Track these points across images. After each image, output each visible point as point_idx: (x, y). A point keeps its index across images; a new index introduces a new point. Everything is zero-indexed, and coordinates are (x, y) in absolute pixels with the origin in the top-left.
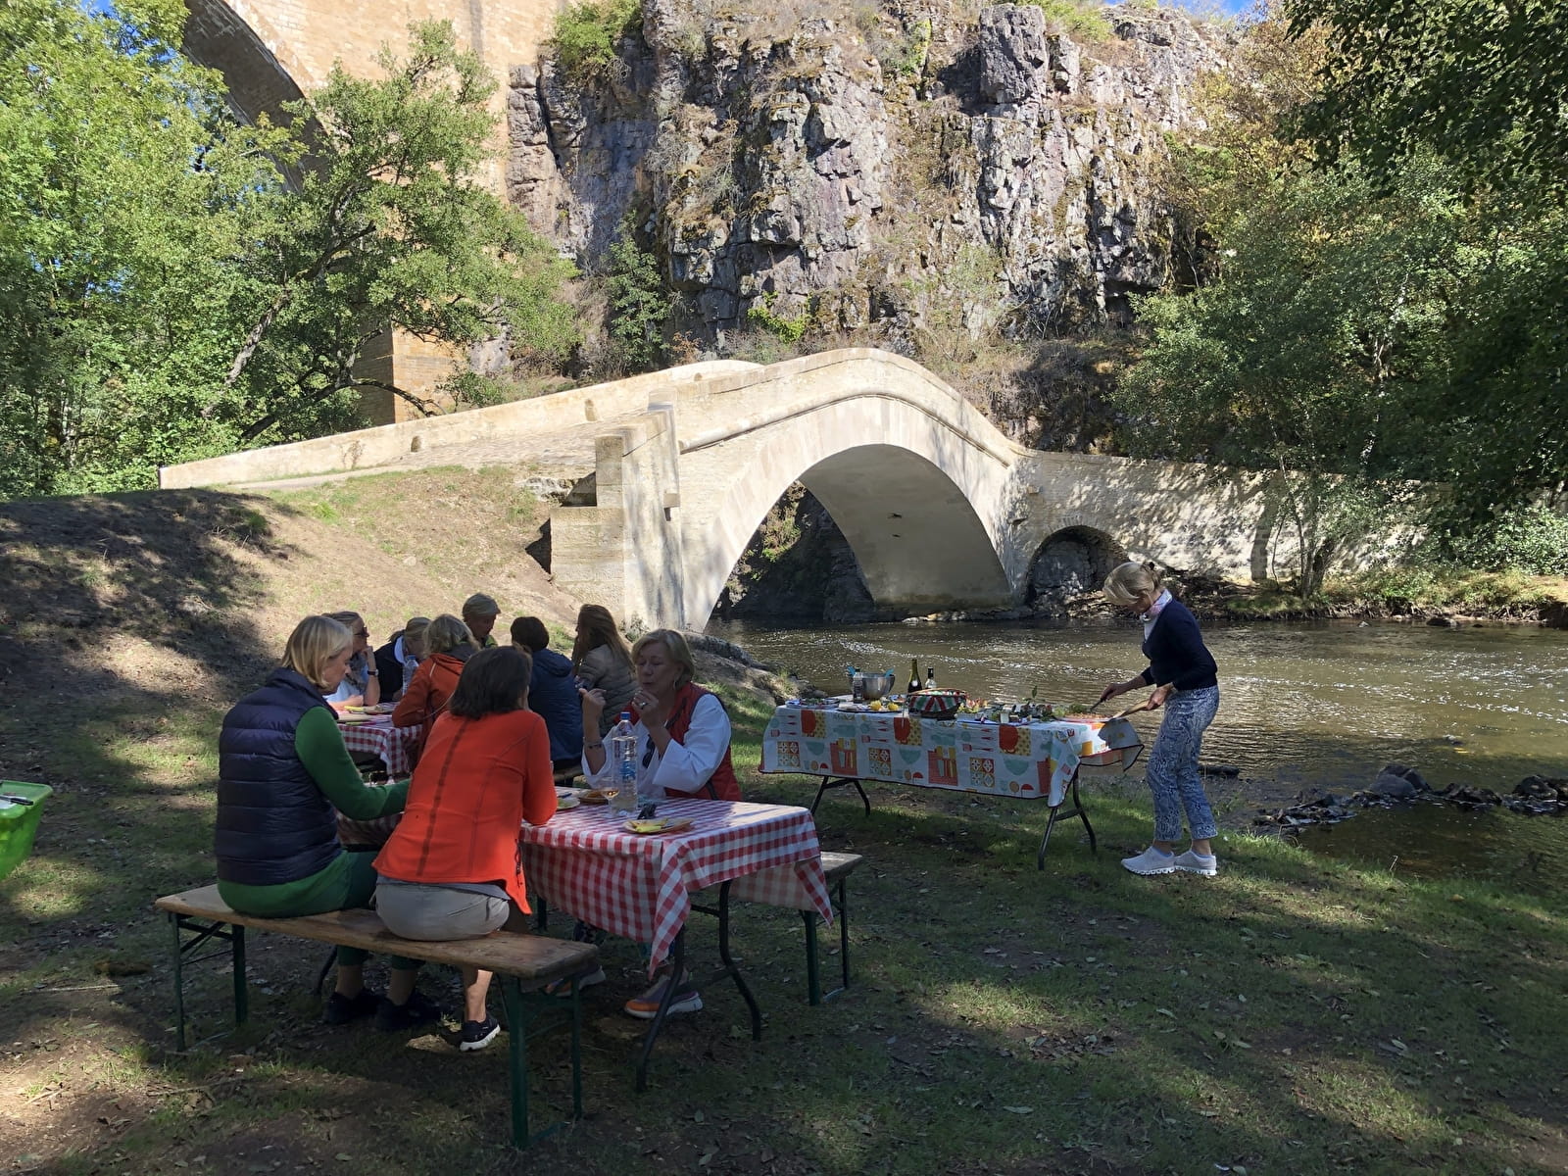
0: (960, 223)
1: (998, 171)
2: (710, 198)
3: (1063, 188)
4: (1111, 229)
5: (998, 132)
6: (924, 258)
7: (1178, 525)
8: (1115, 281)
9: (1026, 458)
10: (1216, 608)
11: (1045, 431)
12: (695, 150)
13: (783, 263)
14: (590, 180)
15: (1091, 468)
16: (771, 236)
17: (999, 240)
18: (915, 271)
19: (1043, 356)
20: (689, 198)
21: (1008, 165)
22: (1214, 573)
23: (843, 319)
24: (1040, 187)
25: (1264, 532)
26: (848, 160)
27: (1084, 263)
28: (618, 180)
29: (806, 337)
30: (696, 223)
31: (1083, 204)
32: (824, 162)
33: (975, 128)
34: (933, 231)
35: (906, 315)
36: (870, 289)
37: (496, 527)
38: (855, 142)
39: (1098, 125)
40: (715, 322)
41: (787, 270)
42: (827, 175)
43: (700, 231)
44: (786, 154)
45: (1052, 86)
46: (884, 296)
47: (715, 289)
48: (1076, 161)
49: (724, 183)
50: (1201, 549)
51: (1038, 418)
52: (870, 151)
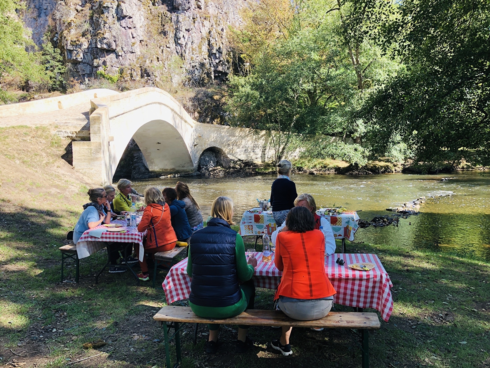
0: (169, 48)
1: (181, 32)
2: (81, 31)
3: (201, 40)
4: (215, 54)
5: (180, 19)
6: (158, 58)
7: (241, 146)
8: (217, 70)
9: (197, 125)
10: (252, 171)
11: (200, 117)
12: (73, 13)
13: (109, 56)
14: (30, 19)
15: (217, 129)
16: (105, 46)
17: (182, 54)
18: (155, 62)
19: (198, 93)
20: (72, 30)
21: (184, 31)
22: (251, 160)
23: (132, 77)
24: (194, 39)
25: (265, 148)
26: (132, 23)
27: (207, 64)
28: (41, 20)
29: (119, 82)
30: (76, 39)
31: (207, 45)
32: (123, 22)
33: (173, 17)
34: (160, 49)
35: (154, 77)
36: (141, 67)
37: (47, 149)
38: (134, 17)
39: (210, 21)
40: (84, 75)
41: (111, 58)
42: (124, 28)
43: (77, 42)
44: (109, 19)
45: (196, 7)
46: (146, 70)
47: (84, 63)
48: (205, 31)
49: (87, 26)
50: (248, 153)
51: (198, 113)
52: (139, 21)
